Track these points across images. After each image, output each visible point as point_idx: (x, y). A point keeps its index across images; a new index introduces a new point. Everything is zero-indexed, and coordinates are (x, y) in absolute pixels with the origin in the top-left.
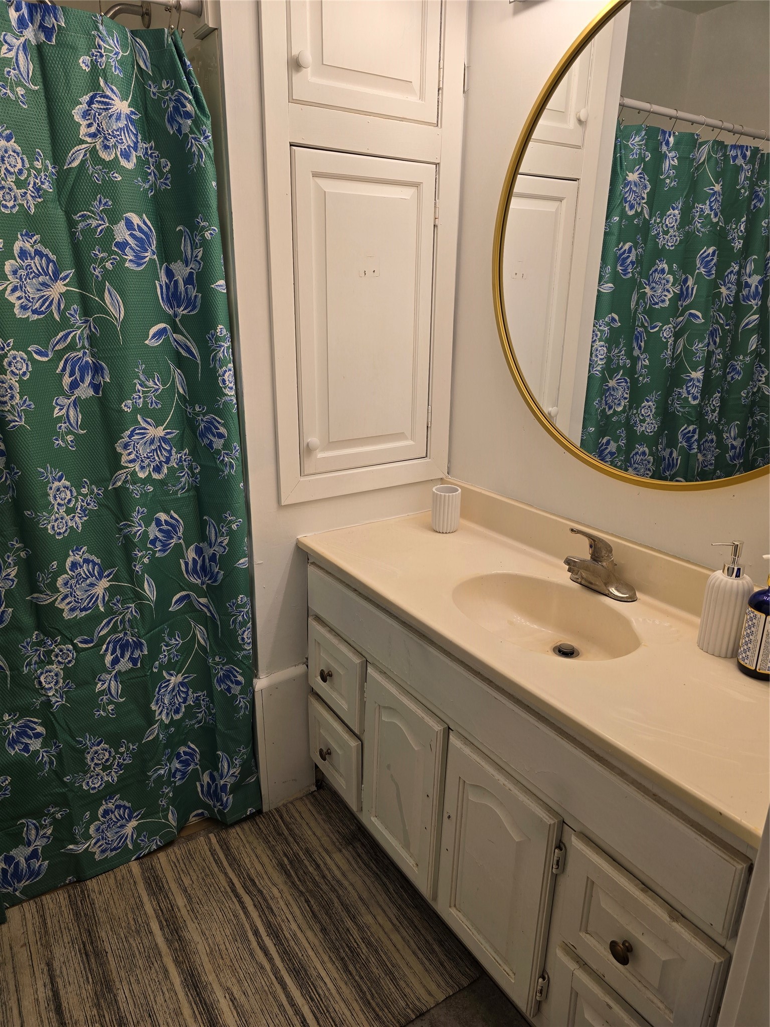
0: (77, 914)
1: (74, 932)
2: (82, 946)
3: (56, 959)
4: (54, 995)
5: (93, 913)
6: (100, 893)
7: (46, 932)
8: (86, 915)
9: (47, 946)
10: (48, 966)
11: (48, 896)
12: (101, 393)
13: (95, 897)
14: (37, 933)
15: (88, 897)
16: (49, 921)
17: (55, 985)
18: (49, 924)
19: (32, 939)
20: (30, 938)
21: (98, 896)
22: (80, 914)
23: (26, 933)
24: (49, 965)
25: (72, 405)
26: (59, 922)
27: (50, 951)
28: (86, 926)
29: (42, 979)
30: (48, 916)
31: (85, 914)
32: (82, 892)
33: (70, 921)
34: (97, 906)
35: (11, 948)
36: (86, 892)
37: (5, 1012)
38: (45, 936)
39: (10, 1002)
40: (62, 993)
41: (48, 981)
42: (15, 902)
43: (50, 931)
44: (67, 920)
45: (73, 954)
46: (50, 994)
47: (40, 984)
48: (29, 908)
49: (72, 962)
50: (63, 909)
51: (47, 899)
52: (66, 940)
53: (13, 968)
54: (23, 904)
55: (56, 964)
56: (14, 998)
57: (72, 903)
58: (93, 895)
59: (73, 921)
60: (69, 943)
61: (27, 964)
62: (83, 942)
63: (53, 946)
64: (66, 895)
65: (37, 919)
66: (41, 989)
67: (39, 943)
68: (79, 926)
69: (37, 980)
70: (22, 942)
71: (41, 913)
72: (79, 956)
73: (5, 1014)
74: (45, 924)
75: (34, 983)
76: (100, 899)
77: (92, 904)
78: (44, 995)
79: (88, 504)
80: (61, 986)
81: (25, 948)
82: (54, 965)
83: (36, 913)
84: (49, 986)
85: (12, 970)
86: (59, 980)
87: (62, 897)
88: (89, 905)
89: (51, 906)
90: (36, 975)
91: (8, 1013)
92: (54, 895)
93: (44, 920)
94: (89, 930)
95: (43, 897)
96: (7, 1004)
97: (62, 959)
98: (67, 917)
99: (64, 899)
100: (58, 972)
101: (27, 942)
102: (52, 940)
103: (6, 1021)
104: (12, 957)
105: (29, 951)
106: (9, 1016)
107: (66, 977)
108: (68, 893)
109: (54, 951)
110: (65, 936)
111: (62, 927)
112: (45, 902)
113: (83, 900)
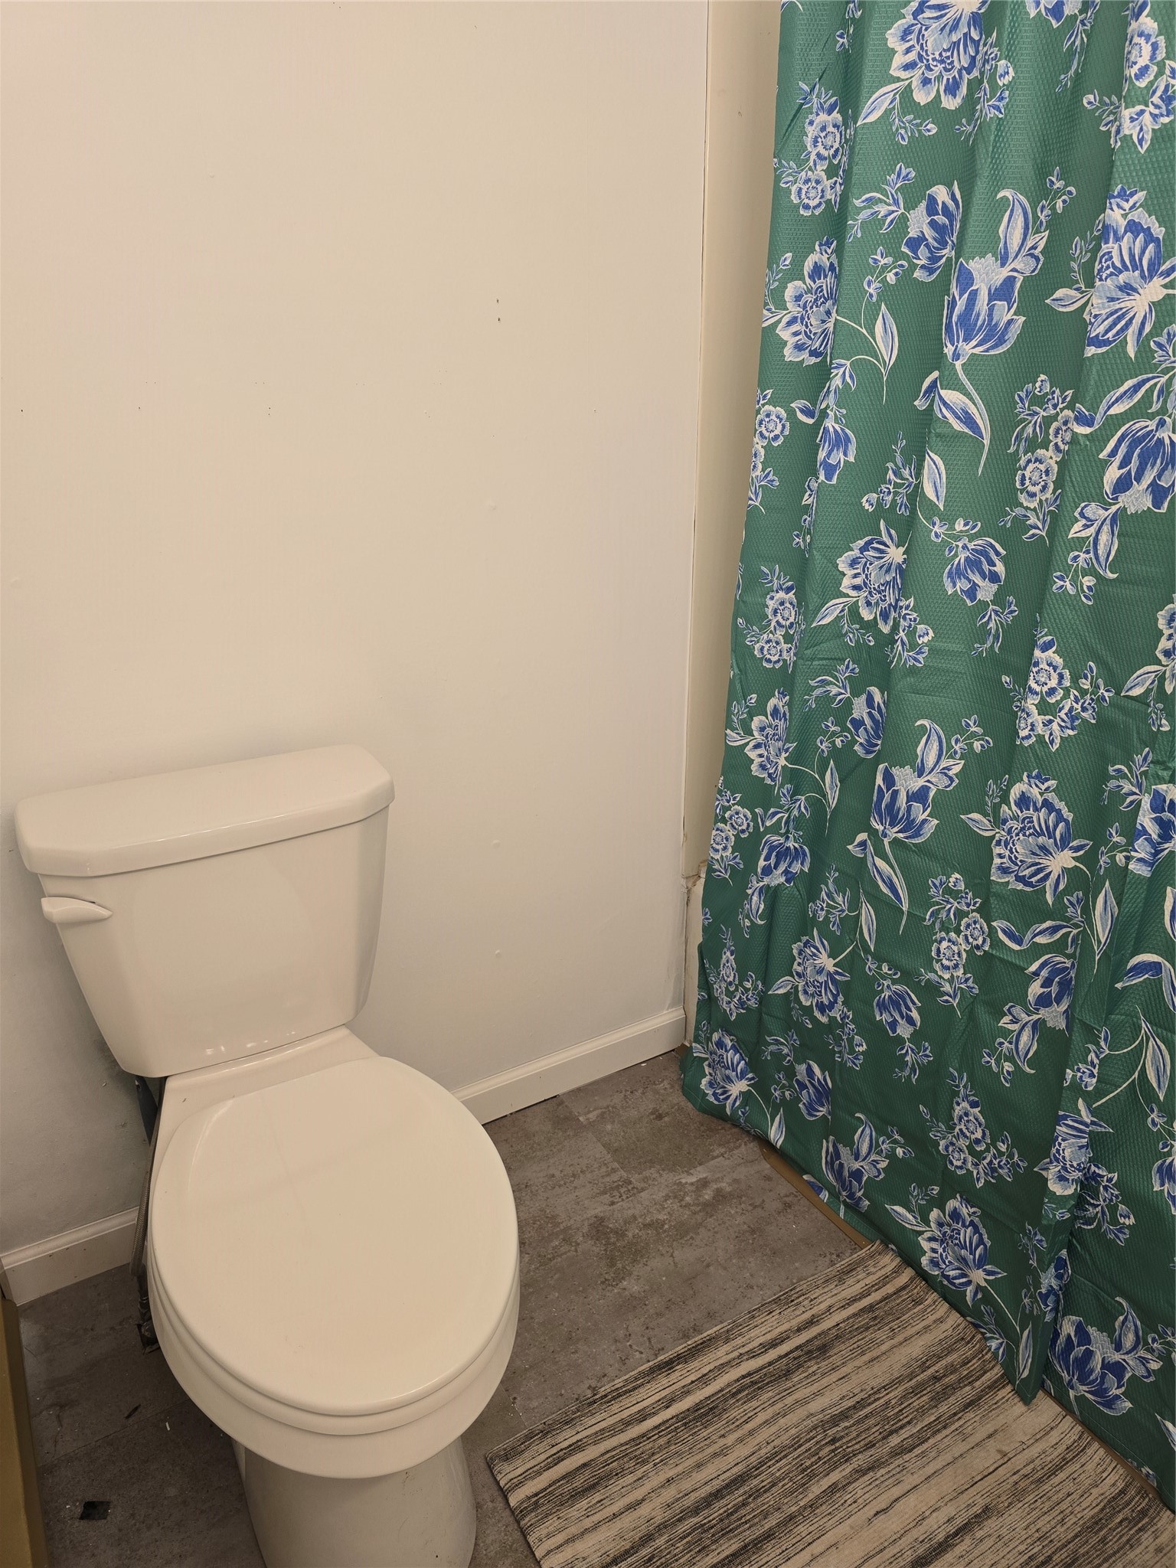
0: (1096, 1523)
1: (1062, 1533)
2: (1041, 1559)
3: (1001, 1519)
4: (940, 1544)
5: (1114, 1554)
6: (1159, 1550)
7: (1040, 1481)
8: (1103, 1541)
9: (1017, 1494)
10: (984, 1511)
11: (1102, 1452)
12: (1166, 505)
13: (1146, 1543)
14: (1032, 1466)
15: (1140, 1530)
16: (1062, 1476)
17: (957, 1540)
18: (1056, 1480)
19: (1019, 1462)
20: (1018, 1457)
21: (1151, 1549)
22: (1101, 1529)
23: (1024, 1447)
24: (987, 1512)
25: (1108, 521)
26: (1069, 1495)
27: (1010, 1504)
28: (1082, 1551)
29: (957, 1511)
30: (1069, 1470)
31: (1105, 1537)
32: (1144, 1513)
33: (1079, 1516)
34: (1131, 1555)
35: (990, 1436)
36: (1146, 1520)
37: (891, 1474)
38: (1032, 1483)
39: (909, 1475)
40: (949, 1557)
41: (959, 1522)
42: (1061, 1400)
43: (1045, 1487)
44: (1078, 1509)
45: (1022, 1548)
46: (941, 1537)
47: (949, 1510)
48: (1068, 1430)
49: (1005, 1552)
50: (1095, 1492)
51: (1097, 1453)
52: (1040, 1524)
53: (961, 1455)
54: (1068, 1417)
55: (991, 1525)
56: (916, 1479)
57: (1113, 1504)
58: (1146, 1538)
59: (1081, 1522)
60: (1037, 1531)
61: (974, 1474)
62: (1050, 1558)
63: (1020, 1505)
64: (1120, 1485)
65: (1056, 1454)
66: (942, 1516)
67: (1016, 1478)
68: (1076, 1536)
69: (953, 1502)
70: (1006, 1449)
71: (1070, 1456)
72: (1022, 1560)
73: (887, 1477)
74: (1053, 1472)
75: (947, 1499)
76: (1147, 1557)
77: (1131, 1544)
78: (936, 1527)
79: (1084, 709)
80: (959, 1550)
81: (999, 1457)
82: (989, 1521)
83: (1065, 1447)
84: (951, 1529)
85: (956, 1455)
86: (968, 1541)
87: (1114, 1478)
88: (1124, 1539)
89: (1090, 1467)
90: (961, 1496)
91: (890, 1481)
92: (1110, 1462)
93: (1059, 1468)
94: (1077, 1559)
95: (1096, 1445)
96: (904, 1472)
97: (1004, 1531)
98: (1084, 1505)
99: (1114, 1485)
100: (979, 1534)
101: (1010, 1455)
102: (1030, 1498)
103: (877, 1482)
104: (977, 1445)
105: (996, 1465)
106: (886, 1483)
107: (977, 1552)
108: (1127, 1486)
109: (1013, 1510)
110: (1047, 1518)
111: (1063, 1506)
112: (1090, 1451)
113: (1131, 1522)
